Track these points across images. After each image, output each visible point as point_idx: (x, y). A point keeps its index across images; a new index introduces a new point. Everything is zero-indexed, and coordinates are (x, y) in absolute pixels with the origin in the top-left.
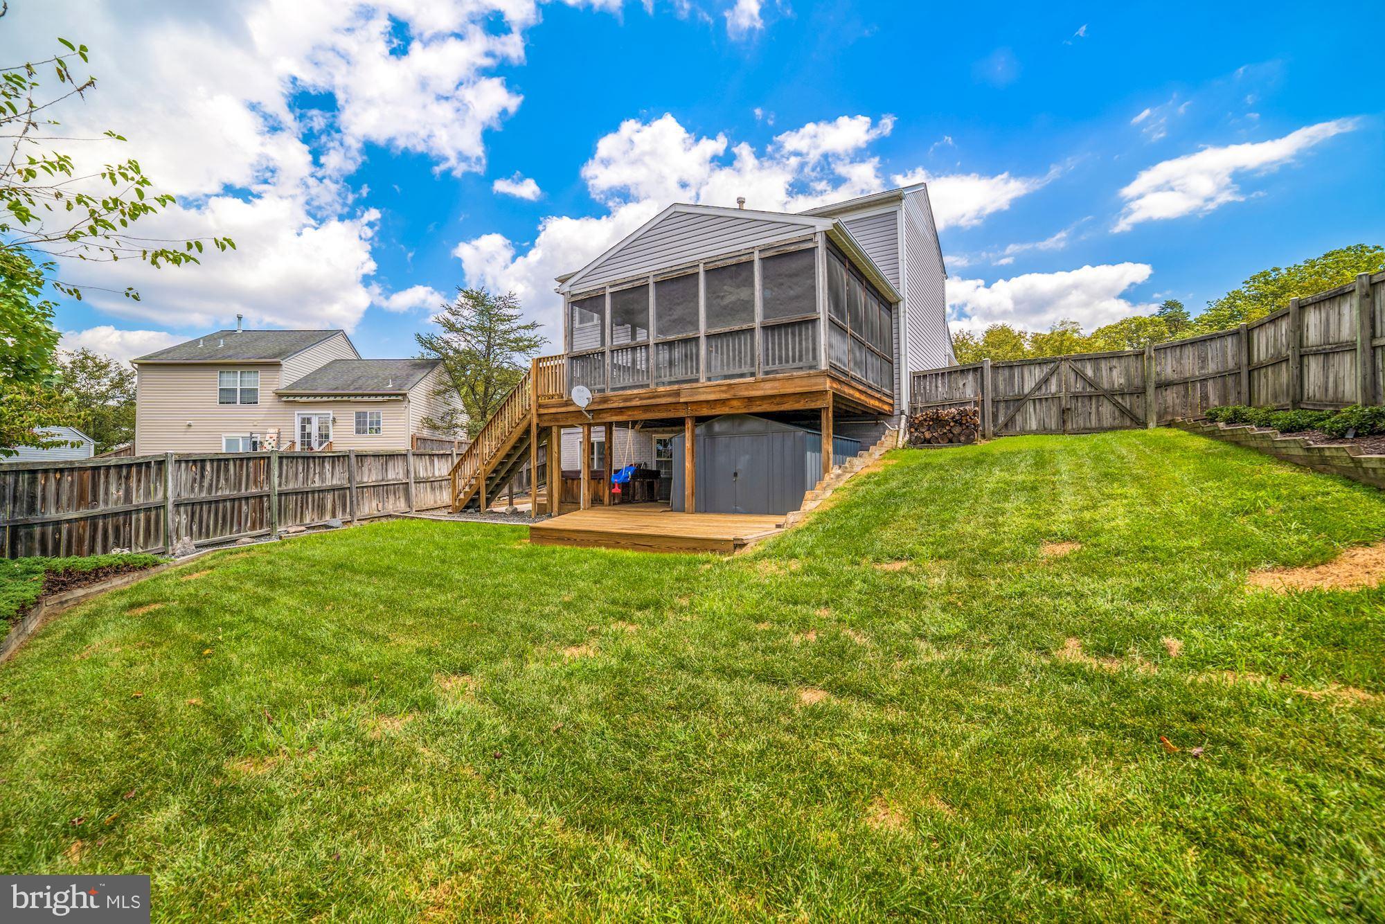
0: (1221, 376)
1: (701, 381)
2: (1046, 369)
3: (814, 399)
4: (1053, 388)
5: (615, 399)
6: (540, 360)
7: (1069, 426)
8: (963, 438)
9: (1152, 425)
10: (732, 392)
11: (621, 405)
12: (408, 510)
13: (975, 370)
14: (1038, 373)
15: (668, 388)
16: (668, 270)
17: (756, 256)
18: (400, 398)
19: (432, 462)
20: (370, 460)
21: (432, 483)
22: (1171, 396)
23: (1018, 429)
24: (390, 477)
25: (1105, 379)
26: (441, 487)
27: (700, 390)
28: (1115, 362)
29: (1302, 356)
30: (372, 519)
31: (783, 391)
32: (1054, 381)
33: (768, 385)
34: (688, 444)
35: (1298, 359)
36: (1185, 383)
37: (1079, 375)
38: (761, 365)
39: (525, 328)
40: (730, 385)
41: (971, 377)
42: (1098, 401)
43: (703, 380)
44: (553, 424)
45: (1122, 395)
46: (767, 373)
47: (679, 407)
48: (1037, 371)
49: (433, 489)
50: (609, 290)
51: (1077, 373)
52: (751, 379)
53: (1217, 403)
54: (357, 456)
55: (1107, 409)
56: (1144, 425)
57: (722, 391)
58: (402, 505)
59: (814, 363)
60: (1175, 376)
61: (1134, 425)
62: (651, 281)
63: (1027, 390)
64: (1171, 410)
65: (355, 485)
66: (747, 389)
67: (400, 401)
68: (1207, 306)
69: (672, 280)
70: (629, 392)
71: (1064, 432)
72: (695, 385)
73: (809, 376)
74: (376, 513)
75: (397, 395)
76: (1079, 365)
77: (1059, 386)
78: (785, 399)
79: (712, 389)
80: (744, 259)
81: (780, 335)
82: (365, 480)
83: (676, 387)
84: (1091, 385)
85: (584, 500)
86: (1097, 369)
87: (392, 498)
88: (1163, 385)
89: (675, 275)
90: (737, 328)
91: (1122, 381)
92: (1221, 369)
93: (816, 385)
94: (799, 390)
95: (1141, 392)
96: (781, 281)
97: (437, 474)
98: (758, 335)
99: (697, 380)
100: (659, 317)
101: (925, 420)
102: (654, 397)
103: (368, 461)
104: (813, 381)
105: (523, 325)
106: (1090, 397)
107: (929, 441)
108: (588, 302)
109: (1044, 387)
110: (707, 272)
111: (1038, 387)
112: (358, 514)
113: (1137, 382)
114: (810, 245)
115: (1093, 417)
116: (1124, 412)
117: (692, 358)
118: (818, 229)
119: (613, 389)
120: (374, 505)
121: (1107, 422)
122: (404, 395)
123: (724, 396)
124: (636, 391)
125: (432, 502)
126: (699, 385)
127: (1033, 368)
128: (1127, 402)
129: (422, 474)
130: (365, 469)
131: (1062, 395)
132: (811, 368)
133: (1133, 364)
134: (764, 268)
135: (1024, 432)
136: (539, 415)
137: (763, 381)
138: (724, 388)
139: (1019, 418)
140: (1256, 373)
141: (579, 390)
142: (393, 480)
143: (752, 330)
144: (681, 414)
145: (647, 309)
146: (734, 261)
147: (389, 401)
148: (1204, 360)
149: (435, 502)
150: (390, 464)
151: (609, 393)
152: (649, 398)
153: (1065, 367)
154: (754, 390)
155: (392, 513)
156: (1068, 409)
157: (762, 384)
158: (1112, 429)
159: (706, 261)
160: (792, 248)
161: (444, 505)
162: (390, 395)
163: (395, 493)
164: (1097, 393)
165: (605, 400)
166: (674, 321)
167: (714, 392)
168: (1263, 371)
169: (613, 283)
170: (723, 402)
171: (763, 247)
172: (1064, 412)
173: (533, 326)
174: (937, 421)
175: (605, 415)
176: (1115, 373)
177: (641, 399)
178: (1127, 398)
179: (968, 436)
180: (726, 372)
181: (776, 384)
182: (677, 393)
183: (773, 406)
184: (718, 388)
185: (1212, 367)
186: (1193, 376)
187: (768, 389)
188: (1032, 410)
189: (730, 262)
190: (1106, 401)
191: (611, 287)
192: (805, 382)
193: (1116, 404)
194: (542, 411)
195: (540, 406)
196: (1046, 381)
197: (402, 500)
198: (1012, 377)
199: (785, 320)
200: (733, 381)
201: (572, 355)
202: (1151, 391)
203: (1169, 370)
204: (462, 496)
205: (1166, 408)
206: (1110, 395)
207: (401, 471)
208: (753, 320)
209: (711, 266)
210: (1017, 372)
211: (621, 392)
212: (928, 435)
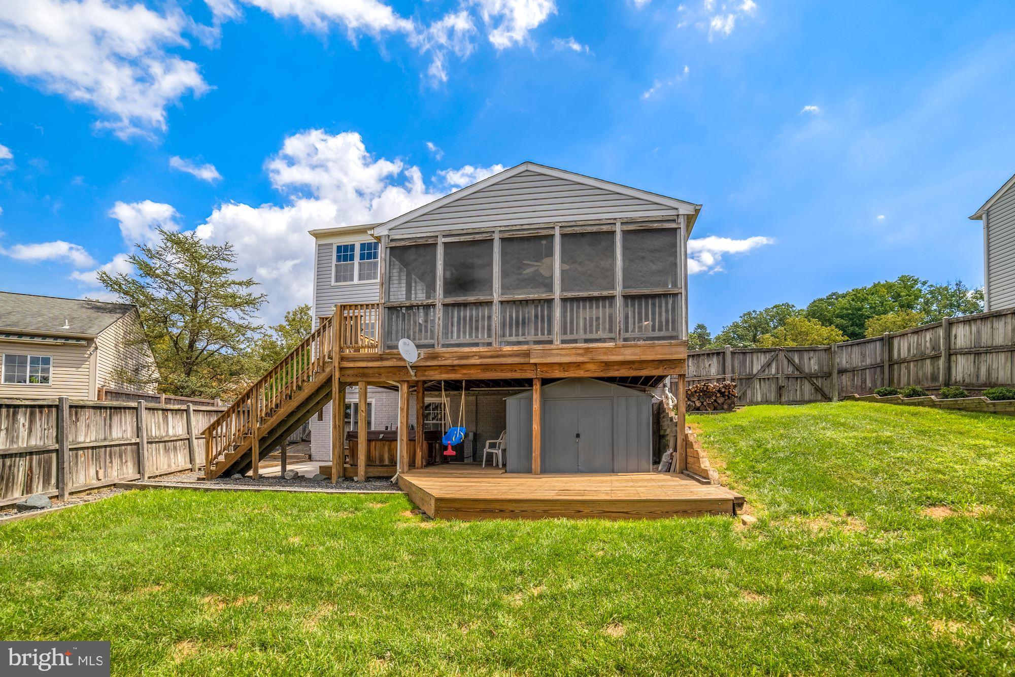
0: (873, 367)
1: (555, 342)
2: (768, 356)
3: (673, 366)
4: (773, 371)
5: (447, 355)
6: (344, 307)
7: (784, 399)
8: (726, 407)
9: (835, 399)
10: (590, 356)
11: (456, 362)
12: (138, 476)
13: (718, 354)
14: (763, 359)
15: (516, 348)
16: (518, 228)
17: (618, 228)
18: (84, 342)
19: (166, 419)
20: (88, 413)
21: (166, 443)
22: (845, 379)
23: (748, 401)
24: (114, 435)
25: (806, 366)
26: (175, 448)
27: (554, 352)
28: (812, 354)
29: (950, 355)
30: (89, 490)
31: (644, 358)
32: (774, 365)
33: (628, 351)
34: (536, 406)
35: (947, 357)
36: (853, 370)
37: (790, 362)
38: (622, 332)
39: (240, 284)
40: (588, 348)
41: (715, 359)
42: (801, 381)
43: (557, 342)
44: (358, 380)
45: (817, 377)
46: (625, 340)
47: (525, 367)
48: (763, 357)
49: (167, 450)
50: (441, 240)
51: (789, 361)
52: (612, 344)
53: (870, 385)
54: (71, 407)
55: (807, 387)
56: (828, 399)
57: (579, 354)
58: (129, 472)
59: (675, 334)
60: (848, 366)
61: (824, 399)
62: (496, 237)
63: (755, 372)
64: (845, 389)
65: (67, 445)
66: (605, 353)
67: (83, 346)
68: (722, 330)
69: (522, 239)
70: (467, 349)
71: (781, 403)
72: (547, 346)
73: (671, 345)
74: (95, 483)
75: (78, 339)
76: (790, 354)
77: (777, 369)
78: (644, 366)
79: (568, 352)
80: (605, 228)
81: (640, 305)
82: (81, 439)
83: (525, 347)
84: (797, 370)
85: (402, 462)
86: (801, 358)
87: (116, 461)
88: (842, 372)
89: (526, 234)
90: (596, 294)
91: (816, 368)
92: (873, 363)
93: (677, 353)
94: (659, 357)
95: (828, 375)
96: (644, 254)
97: (171, 433)
98: (619, 302)
99: (551, 342)
100: (505, 274)
101: (696, 392)
102: (498, 356)
103: (85, 415)
104: (674, 349)
105: (237, 281)
106: (797, 378)
107: (698, 409)
108: (413, 250)
109: (767, 370)
110: (563, 236)
111: (763, 369)
112: (69, 487)
113: (825, 369)
114: (673, 225)
115: (798, 392)
116: (818, 390)
117: (543, 319)
118: (681, 212)
119: (444, 346)
120: (92, 472)
121: (807, 398)
122: (90, 340)
123: (580, 359)
124: (475, 349)
125: (166, 467)
126: (552, 346)
127: (759, 354)
128: (819, 383)
129: (154, 432)
130: (82, 425)
131: (779, 376)
132: (671, 338)
133: (824, 355)
134: (625, 240)
135: (752, 403)
136: (341, 369)
137: (624, 346)
138: (581, 351)
139: (749, 393)
140: (896, 366)
141: (405, 344)
142: (118, 439)
143: (612, 298)
144: (529, 375)
145: (490, 264)
146: (595, 229)
147: (64, 345)
148: (864, 356)
149: (169, 466)
150: (116, 419)
151: (439, 349)
152: (492, 357)
153: (781, 355)
154: (613, 354)
155: (116, 482)
156: (783, 387)
157: (622, 350)
158: (810, 402)
159: (563, 224)
160: (655, 225)
161: (180, 469)
162: (67, 338)
163: (121, 456)
164: (802, 376)
165: (434, 357)
166: (523, 280)
167: (570, 355)
168: (903, 366)
169: (448, 233)
170: (578, 365)
171: (626, 220)
172: (780, 388)
173: (249, 283)
174: (705, 393)
175: (432, 373)
176: (812, 362)
177: (481, 357)
178: (820, 380)
179: (730, 405)
180: (588, 336)
181: (637, 350)
182: (527, 354)
183: (631, 371)
184: (574, 351)
185: (868, 361)
186: (857, 367)
187: (628, 355)
188: (758, 387)
189: (590, 229)
190: (807, 382)
191: (444, 236)
192: (666, 350)
193: (813, 384)
194: (346, 364)
195: (342, 359)
196: (769, 365)
197: (130, 465)
198: (745, 361)
199: (647, 291)
200: (591, 345)
201: (389, 305)
202: (835, 375)
203: (844, 362)
204: (221, 458)
205: (842, 388)
206: (810, 377)
207: (129, 429)
208: (613, 288)
209: (568, 231)
210: (748, 357)
211: (456, 349)
212: (698, 404)
